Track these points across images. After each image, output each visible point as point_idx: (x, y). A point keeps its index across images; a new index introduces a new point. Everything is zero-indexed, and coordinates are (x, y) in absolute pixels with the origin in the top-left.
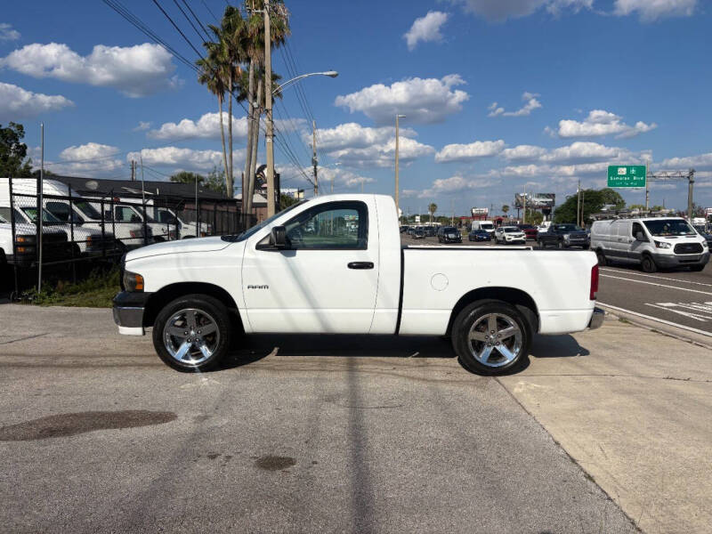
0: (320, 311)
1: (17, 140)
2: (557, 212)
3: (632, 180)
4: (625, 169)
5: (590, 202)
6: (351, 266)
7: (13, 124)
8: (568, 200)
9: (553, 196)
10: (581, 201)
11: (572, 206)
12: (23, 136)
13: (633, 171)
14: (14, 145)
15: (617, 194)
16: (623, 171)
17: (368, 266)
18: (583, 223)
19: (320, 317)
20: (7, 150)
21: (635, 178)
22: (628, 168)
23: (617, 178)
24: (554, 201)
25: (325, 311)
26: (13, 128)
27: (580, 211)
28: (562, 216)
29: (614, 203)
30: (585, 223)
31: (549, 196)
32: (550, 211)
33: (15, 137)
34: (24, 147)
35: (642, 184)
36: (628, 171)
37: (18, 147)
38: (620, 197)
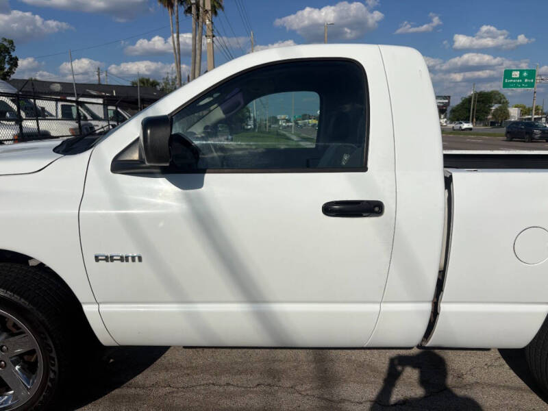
0: (264, 307)
1: (10, 53)
2: (453, 111)
3: (523, 82)
4: (519, 72)
5: (483, 102)
6: (330, 209)
7: (5, 40)
8: (463, 101)
9: (448, 98)
10: (474, 101)
11: (466, 105)
12: (14, 50)
13: (525, 74)
14: (8, 57)
15: (503, 95)
16: (516, 74)
17: (372, 208)
18: (474, 120)
19: (265, 319)
20: (2, 61)
21: (526, 80)
22: (521, 72)
23: (511, 81)
24: (449, 102)
25: (277, 307)
26: (6, 44)
27: (473, 109)
28: (457, 114)
29: (500, 103)
30: (477, 120)
31: (445, 98)
32: (446, 110)
33: (7, 51)
34: (16, 59)
35: (532, 85)
36: (521, 74)
37: (11, 59)
38: (504, 98)
